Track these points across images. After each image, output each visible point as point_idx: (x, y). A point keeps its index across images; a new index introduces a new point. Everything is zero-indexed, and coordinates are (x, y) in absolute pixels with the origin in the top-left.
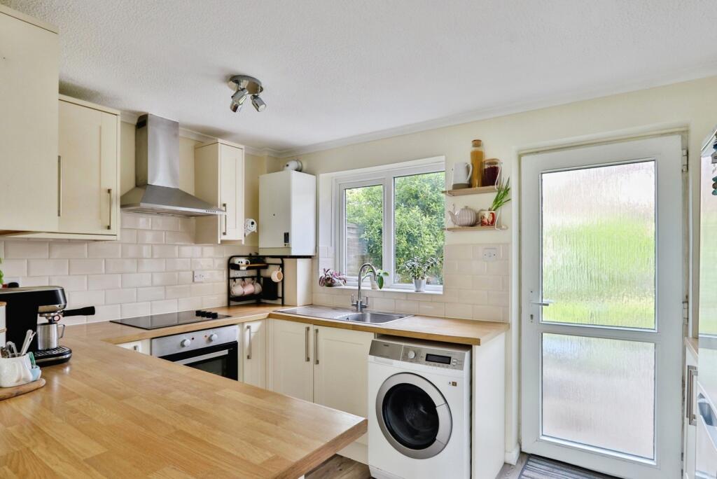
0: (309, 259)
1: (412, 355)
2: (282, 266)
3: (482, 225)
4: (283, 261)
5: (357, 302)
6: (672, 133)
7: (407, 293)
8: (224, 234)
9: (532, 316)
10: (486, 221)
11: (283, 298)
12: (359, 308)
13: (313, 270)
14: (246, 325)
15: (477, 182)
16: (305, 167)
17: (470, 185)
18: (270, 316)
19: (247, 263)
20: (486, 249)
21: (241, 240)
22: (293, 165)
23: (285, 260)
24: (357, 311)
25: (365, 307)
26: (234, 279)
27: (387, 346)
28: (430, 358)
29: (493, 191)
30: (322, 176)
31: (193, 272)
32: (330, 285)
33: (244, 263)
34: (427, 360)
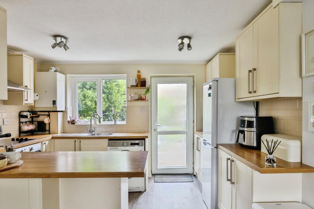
0: (62, 113)
1: (125, 144)
2: (49, 115)
3: (141, 100)
4: (49, 114)
5: (90, 129)
6: (191, 76)
7: (111, 125)
8: (27, 100)
9: (155, 130)
10: (143, 98)
11: (49, 131)
12: (91, 132)
13: (64, 117)
14: (43, 143)
15: (139, 85)
16: (59, 70)
17: (137, 86)
18: (53, 138)
19: (30, 115)
20: (142, 108)
21: (32, 104)
22: (54, 69)
23: (50, 113)
24: (90, 133)
25: (94, 131)
26: (22, 122)
27: (115, 142)
28: (132, 144)
29: (145, 88)
30: (68, 75)
31: (3, 120)
32: (74, 124)
33: (29, 115)
34: (131, 145)
